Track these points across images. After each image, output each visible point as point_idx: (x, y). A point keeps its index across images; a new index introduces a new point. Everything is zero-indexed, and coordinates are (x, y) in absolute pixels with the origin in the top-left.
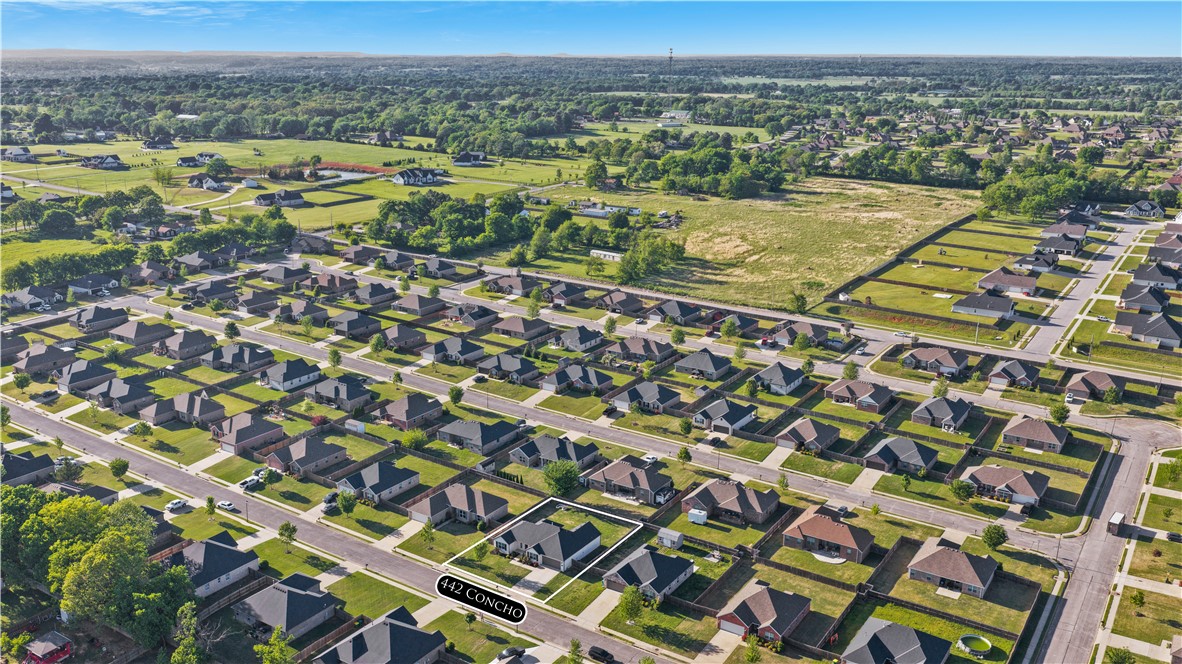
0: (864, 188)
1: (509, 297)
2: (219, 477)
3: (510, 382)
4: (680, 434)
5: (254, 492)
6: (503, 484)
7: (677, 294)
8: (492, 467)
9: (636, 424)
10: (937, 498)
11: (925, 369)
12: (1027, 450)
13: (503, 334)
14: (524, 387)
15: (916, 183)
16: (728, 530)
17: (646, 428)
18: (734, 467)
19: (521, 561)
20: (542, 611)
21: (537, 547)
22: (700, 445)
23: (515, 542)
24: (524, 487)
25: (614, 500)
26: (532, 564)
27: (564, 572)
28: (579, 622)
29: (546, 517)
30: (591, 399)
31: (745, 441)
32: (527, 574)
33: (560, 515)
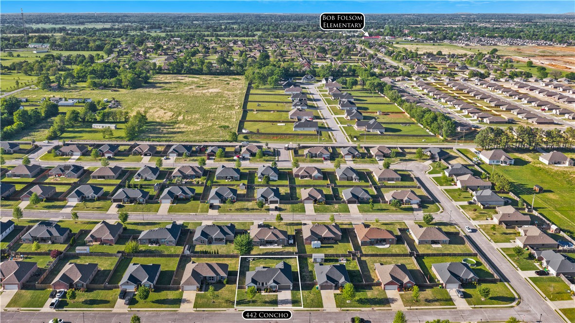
0: (187, 78)
1: (73, 157)
2: (25, 307)
3: (139, 204)
4: (258, 209)
5: (63, 308)
6: (206, 257)
7: (165, 141)
9: (231, 210)
10: (385, 210)
11: (316, 157)
12: (389, 182)
13: (99, 178)
14: (149, 205)
15: (206, 74)
16: (333, 247)
17: (237, 210)
18: (297, 217)
19: (267, 292)
20: (306, 312)
21: (275, 282)
22: (271, 212)
23: (258, 283)
24: (220, 255)
25: (268, 249)
26: (274, 292)
27: (293, 290)
28: (328, 310)
29: (249, 267)
30: (192, 202)
31: (288, 205)
32: (277, 297)
33: (254, 264)
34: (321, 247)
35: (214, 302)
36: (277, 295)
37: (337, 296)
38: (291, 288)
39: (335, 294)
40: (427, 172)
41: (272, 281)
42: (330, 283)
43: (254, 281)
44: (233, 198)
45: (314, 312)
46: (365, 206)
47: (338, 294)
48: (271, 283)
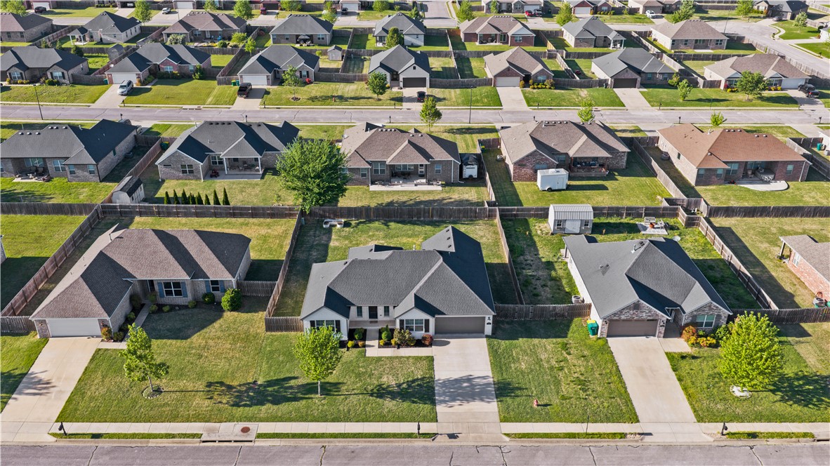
3: (52, 83)
4: (371, 98)
6: (186, 215)
8: (140, 192)
9: (296, 99)
10: (721, 101)
12: (697, 51)
14: (78, 87)
16: (604, 188)
17: (313, 99)
18: (482, 117)
19: (388, 345)
20: (566, 443)
21: (420, 304)
22: (406, 105)
23: (353, 310)
24: (234, 208)
25: (398, 192)
26: (419, 343)
27: (495, 335)
28: (662, 434)
29: (326, 246)
30: (196, 83)
31: (452, 91)
32: (431, 368)
33: (346, 238)
34: (569, 188)
35: (158, 391)
36: (431, 359)
37: (684, 364)
38: (488, 329)
39: (670, 356)
40: (776, 36)
41: (409, 301)
42: (648, 310)
43: (335, 301)
44: (304, 73)
45: (604, 443)
46: (663, 93)
47: (683, 357)
48: (406, 309)
